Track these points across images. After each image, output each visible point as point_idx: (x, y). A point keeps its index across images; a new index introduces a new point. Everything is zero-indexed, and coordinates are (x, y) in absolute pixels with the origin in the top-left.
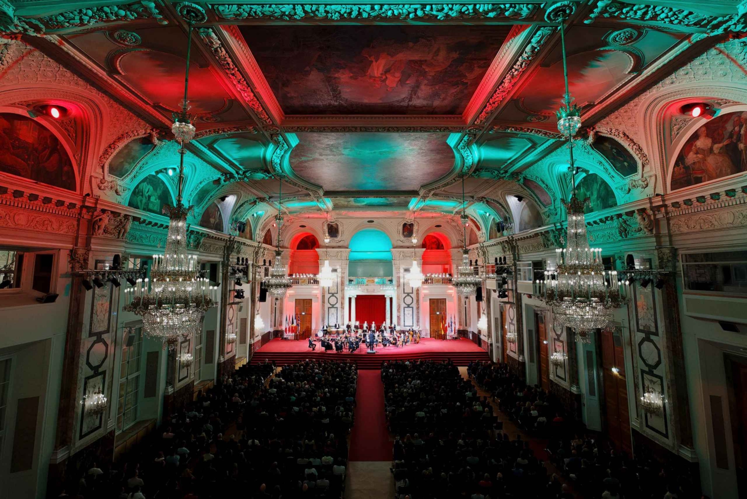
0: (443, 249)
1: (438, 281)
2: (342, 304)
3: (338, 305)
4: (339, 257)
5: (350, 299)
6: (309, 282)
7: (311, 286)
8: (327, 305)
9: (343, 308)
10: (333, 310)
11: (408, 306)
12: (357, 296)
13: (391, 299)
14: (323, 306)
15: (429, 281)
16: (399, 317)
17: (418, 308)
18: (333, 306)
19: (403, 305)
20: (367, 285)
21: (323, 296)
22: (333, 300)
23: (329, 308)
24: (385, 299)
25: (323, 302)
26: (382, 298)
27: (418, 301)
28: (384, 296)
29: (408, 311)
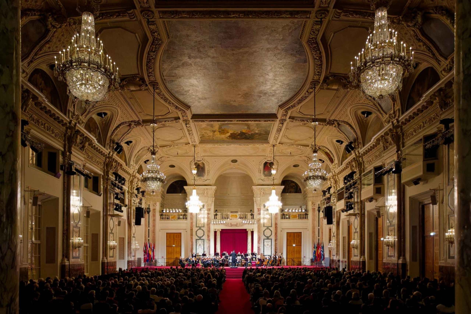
0: (301, 193)
1: (295, 217)
2: (208, 236)
3: (205, 237)
4: (205, 194)
5: (215, 232)
6: (179, 218)
7: (179, 221)
8: (195, 237)
9: (209, 240)
10: (200, 242)
11: (268, 238)
12: (222, 229)
13: (252, 232)
14: (192, 238)
15: (287, 217)
16: (259, 248)
17: (276, 240)
18: (200, 238)
19: (263, 237)
20: (231, 219)
21: (192, 230)
22: (200, 233)
23: (196, 240)
24: (247, 232)
25: (192, 235)
26: (245, 232)
27: (276, 234)
28: (246, 229)
29: (267, 243)
